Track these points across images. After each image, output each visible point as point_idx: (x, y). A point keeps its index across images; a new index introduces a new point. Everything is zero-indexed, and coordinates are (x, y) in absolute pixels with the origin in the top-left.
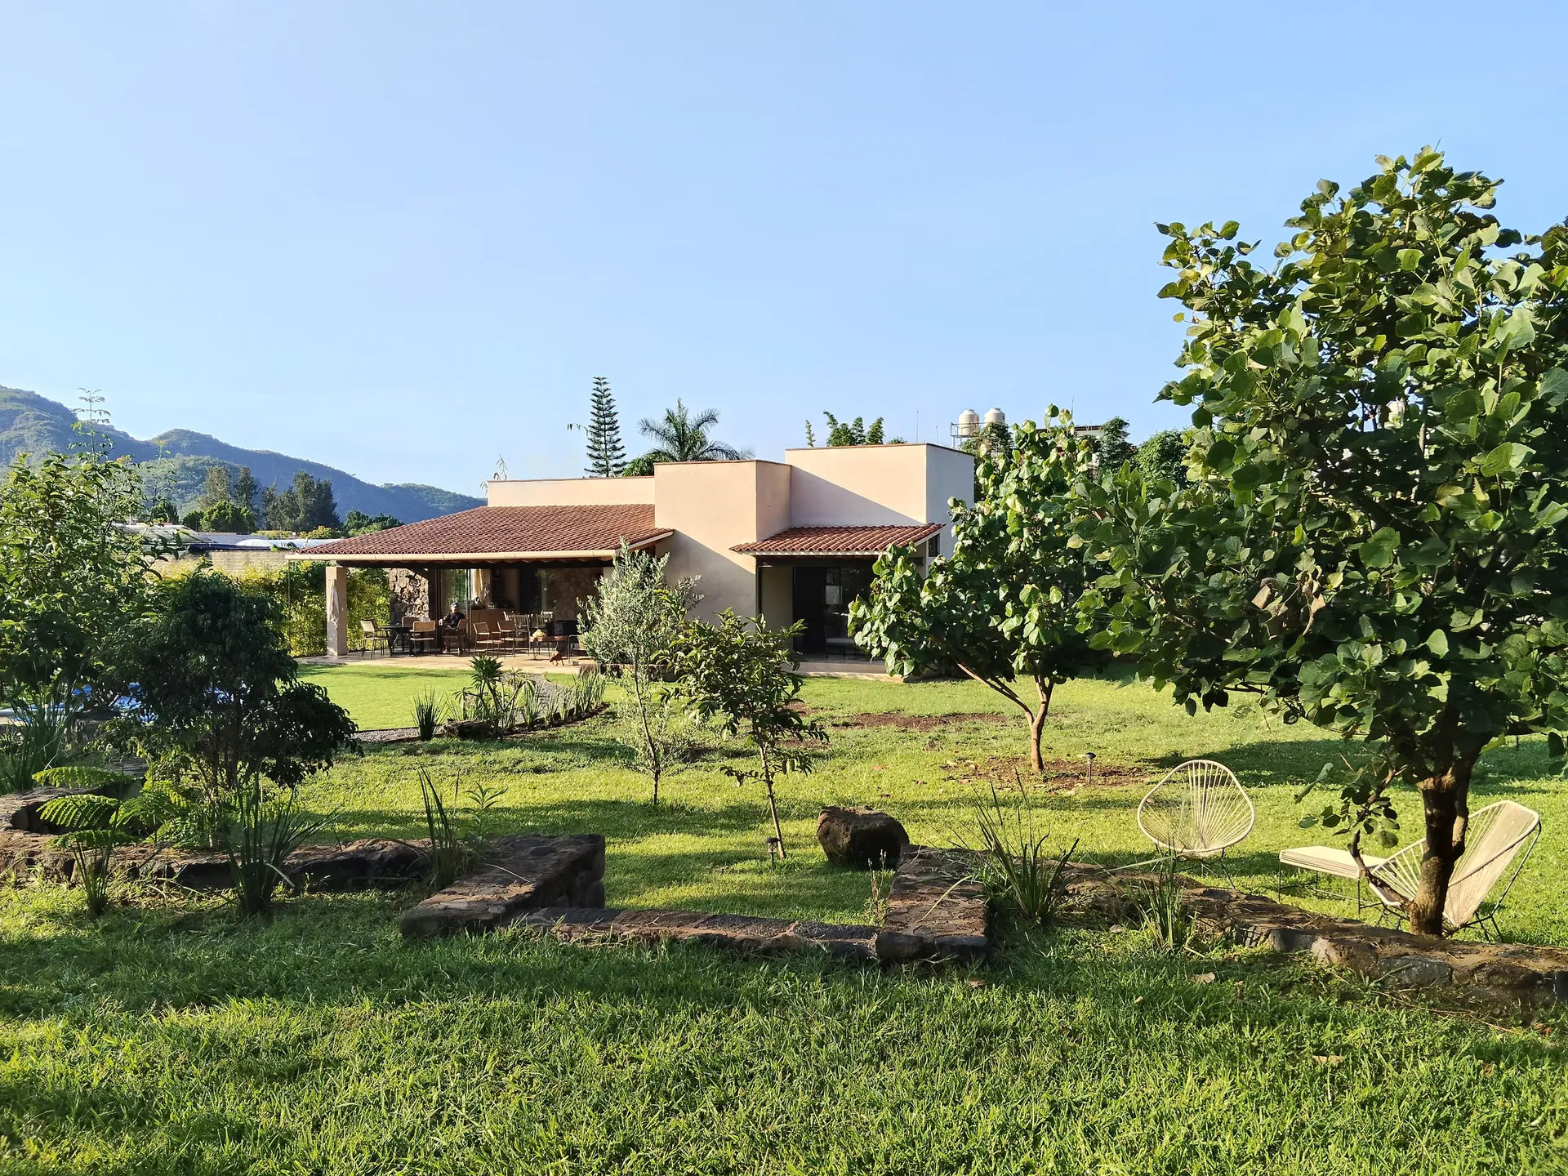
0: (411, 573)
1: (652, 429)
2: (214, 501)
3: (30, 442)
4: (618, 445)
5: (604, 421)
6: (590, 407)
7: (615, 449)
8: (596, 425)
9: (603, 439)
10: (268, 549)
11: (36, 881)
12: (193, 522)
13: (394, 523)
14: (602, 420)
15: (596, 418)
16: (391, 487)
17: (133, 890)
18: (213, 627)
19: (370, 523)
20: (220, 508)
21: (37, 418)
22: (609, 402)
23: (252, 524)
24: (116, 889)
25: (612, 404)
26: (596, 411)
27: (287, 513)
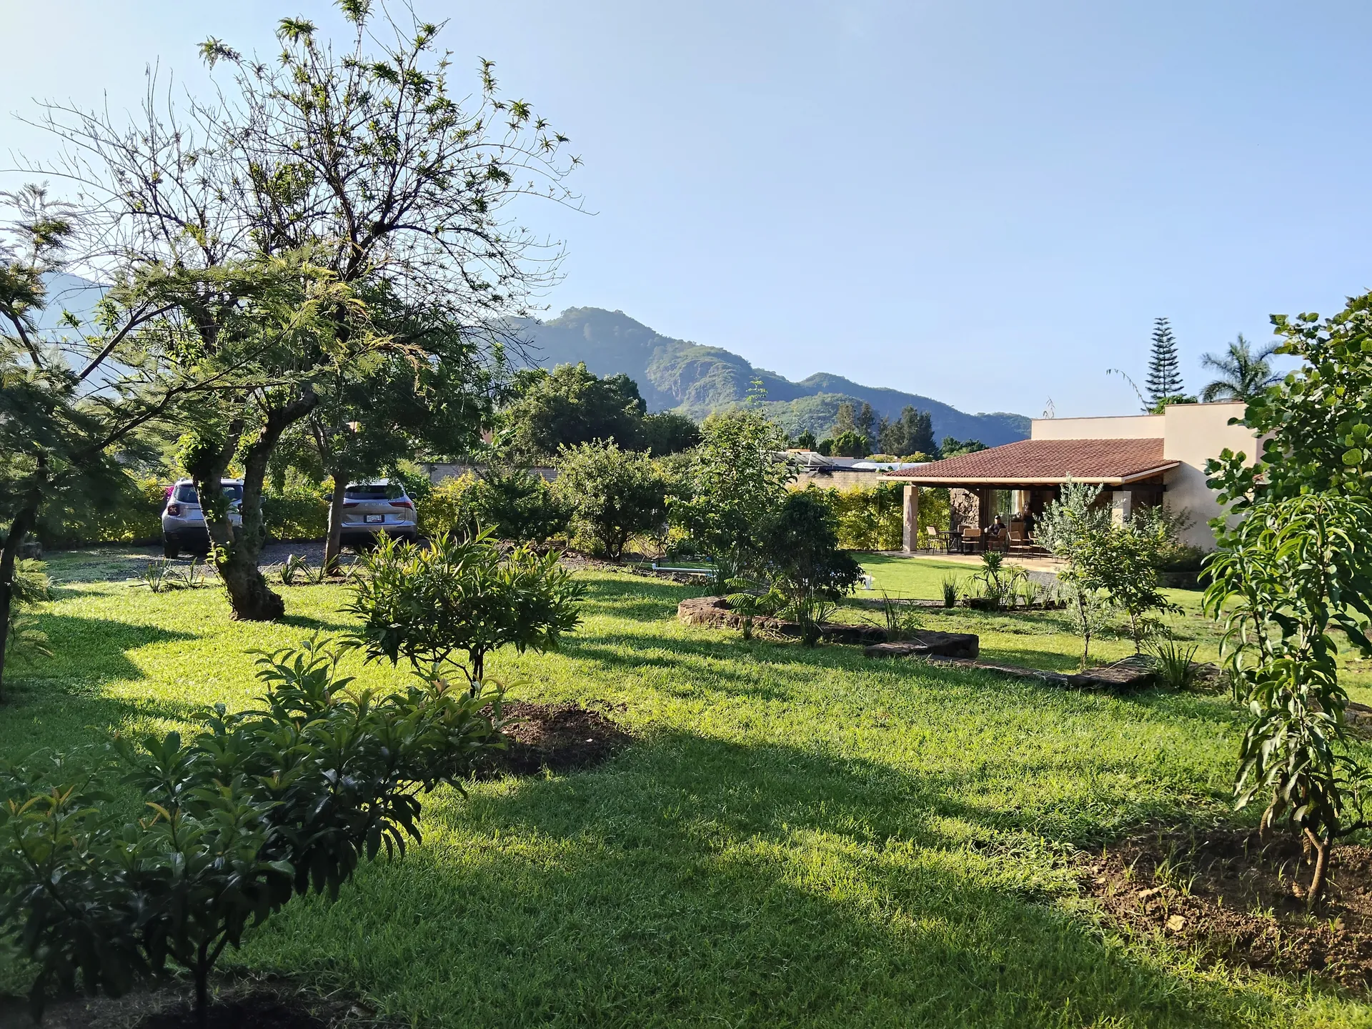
0: (967, 492)
1: (1214, 362)
2: (843, 431)
3: (719, 386)
4: (1177, 379)
5: (1164, 356)
6: (1150, 345)
7: (1174, 382)
8: (1156, 361)
9: (1161, 374)
10: (873, 471)
11: (724, 626)
12: (825, 449)
13: (981, 447)
14: (1161, 356)
15: (1155, 355)
16: (983, 416)
17: (762, 633)
18: (799, 519)
19: (961, 448)
20: (846, 437)
21: (725, 367)
22: (1169, 339)
23: (868, 449)
24: (755, 632)
25: (1172, 342)
26: (1156, 349)
27: (896, 440)
